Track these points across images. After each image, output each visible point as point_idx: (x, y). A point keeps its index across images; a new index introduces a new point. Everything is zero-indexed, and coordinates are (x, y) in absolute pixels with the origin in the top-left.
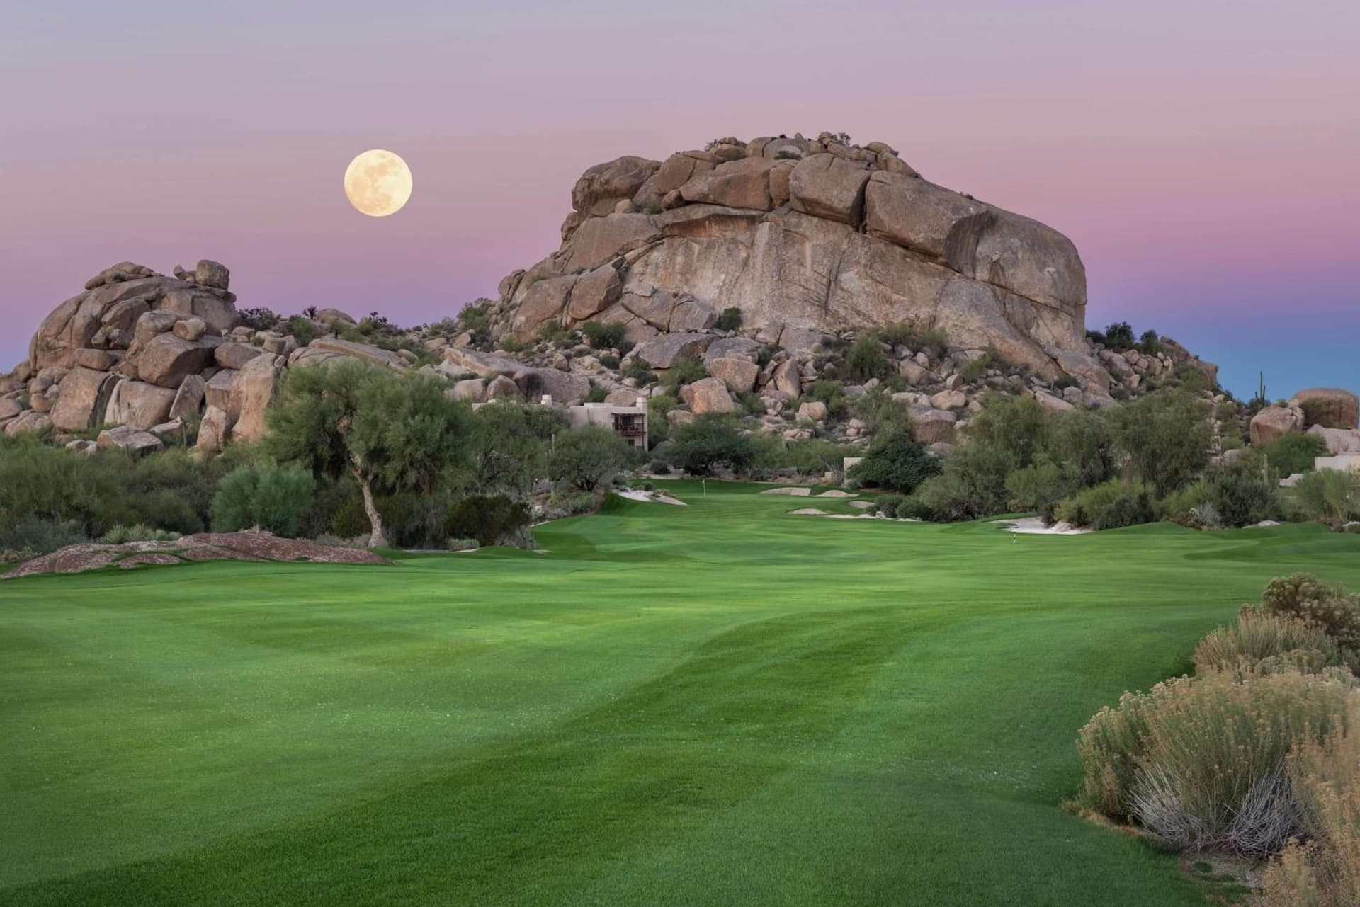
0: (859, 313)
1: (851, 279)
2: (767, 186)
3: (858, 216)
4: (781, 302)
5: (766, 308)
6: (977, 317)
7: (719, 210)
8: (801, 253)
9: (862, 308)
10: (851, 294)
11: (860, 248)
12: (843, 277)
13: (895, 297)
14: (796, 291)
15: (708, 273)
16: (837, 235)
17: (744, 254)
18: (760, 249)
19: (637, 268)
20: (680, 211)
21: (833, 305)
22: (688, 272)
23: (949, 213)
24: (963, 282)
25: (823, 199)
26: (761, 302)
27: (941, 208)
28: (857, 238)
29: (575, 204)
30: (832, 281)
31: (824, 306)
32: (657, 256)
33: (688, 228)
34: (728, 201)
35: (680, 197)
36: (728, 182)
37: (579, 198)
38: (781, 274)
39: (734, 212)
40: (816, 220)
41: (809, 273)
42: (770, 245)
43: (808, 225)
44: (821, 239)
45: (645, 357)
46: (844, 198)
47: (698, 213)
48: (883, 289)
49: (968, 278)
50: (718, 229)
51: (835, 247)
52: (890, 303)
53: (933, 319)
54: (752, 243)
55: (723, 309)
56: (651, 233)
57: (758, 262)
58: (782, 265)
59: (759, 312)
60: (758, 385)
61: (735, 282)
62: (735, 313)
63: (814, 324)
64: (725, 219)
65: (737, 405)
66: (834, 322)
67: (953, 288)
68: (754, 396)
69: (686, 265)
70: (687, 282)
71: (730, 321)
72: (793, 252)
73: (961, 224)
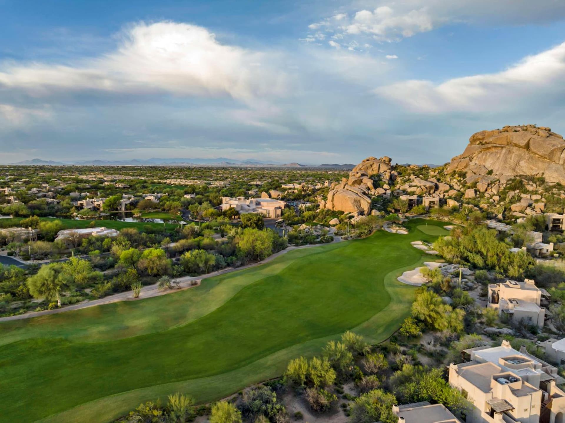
0: (523, 172)
1: (522, 163)
2: (507, 139)
3: (527, 146)
4: (504, 168)
5: (500, 170)
6: (556, 174)
7: (494, 145)
8: (511, 156)
9: (524, 170)
10: (522, 167)
11: (527, 155)
12: (521, 162)
13: (534, 168)
14: (508, 166)
15: (489, 160)
16: (522, 152)
17: (498, 156)
18: (502, 155)
20: (486, 145)
21: (516, 170)
22: (485, 160)
23: (551, 147)
24: (554, 165)
25: (517, 143)
26: (499, 168)
27: (549, 146)
28: (527, 152)
29: (470, 142)
30: (517, 164)
31: (514, 170)
32: (479, 155)
33: (488, 148)
34: (497, 143)
35: (486, 142)
36: (497, 139)
37: (471, 140)
38: (505, 161)
39: (498, 145)
40: (517, 148)
41: (512, 161)
42: (505, 154)
43: (515, 149)
44: (517, 153)
45: (467, 180)
46: (523, 143)
47: (490, 145)
48: (531, 166)
49: (556, 163)
50: (494, 150)
51: (520, 155)
52: (532, 169)
53: (543, 174)
54: (501, 153)
55: (490, 169)
56: (480, 150)
57: (501, 158)
58: (506, 159)
59: (497, 170)
60: (486, 190)
61: (495, 163)
62: (492, 170)
63: (510, 174)
64: (496, 147)
65: (477, 196)
66: (515, 174)
67: (551, 166)
68: (484, 193)
69: (485, 158)
70: (484, 162)
71: (490, 172)
72: (510, 156)
73: (554, 150)
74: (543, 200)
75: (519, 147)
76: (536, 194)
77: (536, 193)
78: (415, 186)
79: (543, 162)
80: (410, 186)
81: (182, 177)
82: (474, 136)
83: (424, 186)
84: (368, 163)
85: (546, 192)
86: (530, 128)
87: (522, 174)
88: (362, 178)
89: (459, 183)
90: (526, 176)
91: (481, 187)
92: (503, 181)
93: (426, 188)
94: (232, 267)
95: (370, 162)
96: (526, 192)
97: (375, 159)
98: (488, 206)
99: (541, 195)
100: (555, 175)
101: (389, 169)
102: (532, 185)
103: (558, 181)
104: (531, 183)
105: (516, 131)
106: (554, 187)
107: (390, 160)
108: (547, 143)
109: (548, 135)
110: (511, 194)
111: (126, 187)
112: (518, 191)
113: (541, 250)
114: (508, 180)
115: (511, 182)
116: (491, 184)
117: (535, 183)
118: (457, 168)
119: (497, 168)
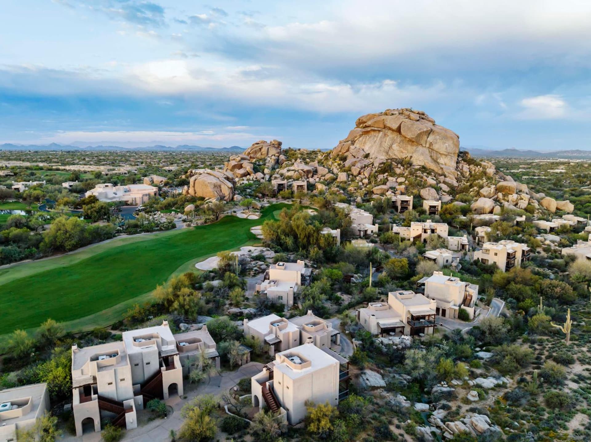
0: (394, 155)
1: (395, 146)
2: (384, 123)
3: (399, 130)
4: (379, 152)
6: (423, 157)
7: (373, 128)
8: (386, 139)
9: (396, 154)
10: (394, 150)
11: (398, 139)
12: (393, 146)
13: (404, 151)
14: (382, 149)
15: (368, 143)
16: (395, 135)
17: (376, 139)
18: (378, 139)
19: (357, 142)
20: (366, 129)
21: (390, 153)
22: (364, 143)
23: (418, 131)
24: (421, 148)
25: (391, 127)
26: (375, 151)
27: (416, 129)
28: (398, 136)
29: (356, 125)
30: (390, 147)
31: (387, 153)
32: (361, 139)
33: (367, 132)
34: (375, 126)
35: (366, 125)
36: (375, 122)
37: (357, 123)
38: (381, 145)
39: (376, 129)
40: (391, 131)
41: (386, 144)
42: (381, 137)
43: (389, 133)
44: (391, 136)
45: (345, 164)
46: (395, 126)
47: (369, 129)
48: (401, 149)
49: (423, 147)
50: (372, 133)
51: (393, 138)
52: (402, 152)
53: (411, 157)
54: (377, 137)
55: (367, 153)
56: (361, 133)
57: (377, 141)
58: (381, 142)
59: (374, 154)
60: (360, 173)
61: (372, 146)
62: (369, 154)
63: (383, 158)
64: (374, 130)
65: (350, 179)
66: (387, 157)
67: (418, 149)
68: (355, 177)
69: (365, 141)
70: (364, 145)
71: (367, 156)
72: (384, 140)
73: (421, 133)
74: (407, 182)
75: (393, 130)
76: (402, 177)
77: (401, 175)
78: (293, 170)
79: (412, 145)
80: (288, 171)
81: (92, 163)
82: (359, 120)
83: (302, 170)
84: (256, 147)
85: (411, 174)
86: (405, 112)
87: (394, 157)
88: (241, 162)
89: (338, 167)
90: (397, 159)
91: (355, 171)
92: (376, 164)
93: (304, 172)
94: (31, 258)
95: (259, 146)
96: (393, 174)
97: (264, 142)
98: (355, 190)
99: (406, 178)
100: (421, 158)
101: (278, 153)
102: (400, 168)
103: (423, 164)
104: (399, 166)
105: (393, 114)
106: (419, 170)
107: (280, 144)
108: (415, 126)
109: (418, 118)
110: (381, 177)
111: (9, 175)
112: (387, 174)
113: (366, 231)
114: (381, 164)
115: (382, 165)
116: (365, 167)
117: (403, 166)
118: (340, 151)
119: (373, 152)
